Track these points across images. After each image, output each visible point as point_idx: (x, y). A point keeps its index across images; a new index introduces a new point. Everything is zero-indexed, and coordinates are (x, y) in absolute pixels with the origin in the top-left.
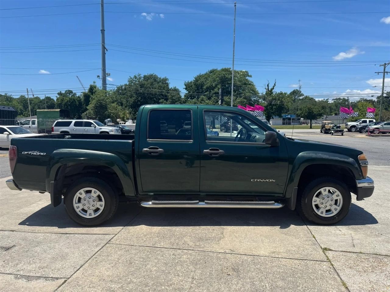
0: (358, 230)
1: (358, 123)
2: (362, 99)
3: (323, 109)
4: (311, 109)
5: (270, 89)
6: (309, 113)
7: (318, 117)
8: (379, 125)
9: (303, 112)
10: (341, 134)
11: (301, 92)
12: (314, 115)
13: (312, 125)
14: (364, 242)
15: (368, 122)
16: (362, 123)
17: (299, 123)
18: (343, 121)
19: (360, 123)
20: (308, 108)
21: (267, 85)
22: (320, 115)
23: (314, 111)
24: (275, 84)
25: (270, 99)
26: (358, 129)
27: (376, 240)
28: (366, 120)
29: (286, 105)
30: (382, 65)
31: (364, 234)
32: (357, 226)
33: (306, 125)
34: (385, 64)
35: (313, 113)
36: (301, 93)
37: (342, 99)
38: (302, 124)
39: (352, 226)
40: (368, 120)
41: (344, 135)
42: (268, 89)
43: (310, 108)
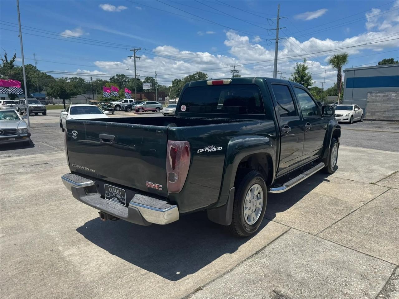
1: (121, 103)
2: (98, 80)
3: (75, 88)
4: (64, 88)
5: (9, 61)
6: (62, 92)
7: (71, 96)
8: (142, 104)
9: (54, 91)
10: (111, 113)
11: (36, 67)
12: (68, 94)
13: (66, 105)
15: (129, 101)
16: (124, 102)
17: (45, 103)
18: (87, 100)
19: (123, 102)
20: (60, 87)
21: (4, 56)
22: (74, 94)
23: (66, 90)
24: (15, 56)
25: (12, 73)
26: (124, 108)
28: (127, 100)
29: (33, 81)
30: (132, 50)
33: (53, 105)
34: (135, 50)
35: (66, 91)
36: (36, 69)
37: (78, 78)
38: (48, 104)
40: (128, 100)
41: (114, 114)
42: (7, 61)
43: (62, 86)
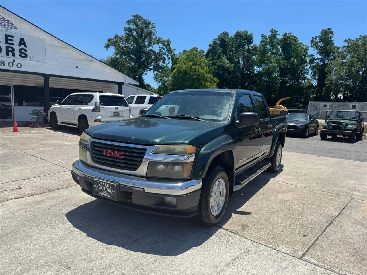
0: (82, 200)
14: (75, 192)
27: (67, 196)
31: (77, 197)
32: (85, 203)
39: (89, 201)
